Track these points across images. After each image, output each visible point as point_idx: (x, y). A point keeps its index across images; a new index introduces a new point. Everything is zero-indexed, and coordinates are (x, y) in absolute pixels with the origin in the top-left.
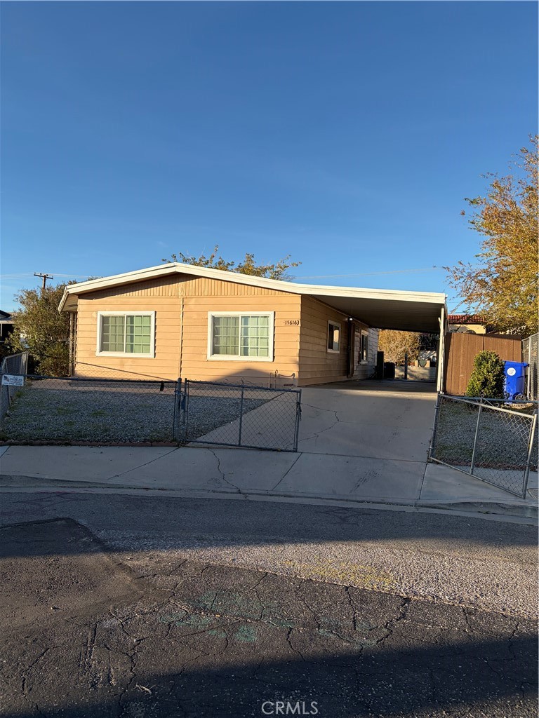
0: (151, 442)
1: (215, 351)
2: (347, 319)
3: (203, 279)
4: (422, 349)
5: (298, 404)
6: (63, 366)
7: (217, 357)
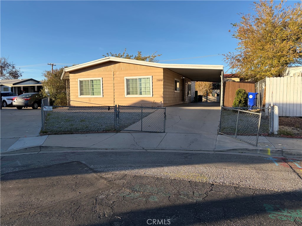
0: (106, 131)
1: (128, 93)
2: (182, 78)
3: (122, 63)
4: (213, 89)
5: (165, 113)
6: (65, 102)
7: (129, 96)
